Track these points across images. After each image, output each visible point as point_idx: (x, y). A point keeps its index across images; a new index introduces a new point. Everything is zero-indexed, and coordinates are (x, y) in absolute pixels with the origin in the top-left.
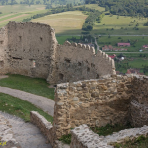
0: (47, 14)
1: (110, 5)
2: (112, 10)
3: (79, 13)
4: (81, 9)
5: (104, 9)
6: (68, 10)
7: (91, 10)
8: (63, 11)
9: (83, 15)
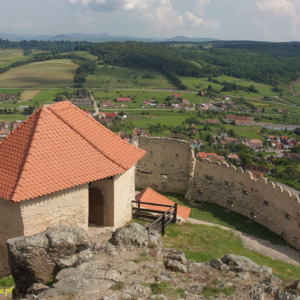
0: (29, 62)
1: (103, 54)
2: (106, 59)
3: (68, 62)
4: (69, 57)
5: (96, 58)
6: (55, 58)
7: (82, 59)
8: (48, 59)
9: (72, 63)
